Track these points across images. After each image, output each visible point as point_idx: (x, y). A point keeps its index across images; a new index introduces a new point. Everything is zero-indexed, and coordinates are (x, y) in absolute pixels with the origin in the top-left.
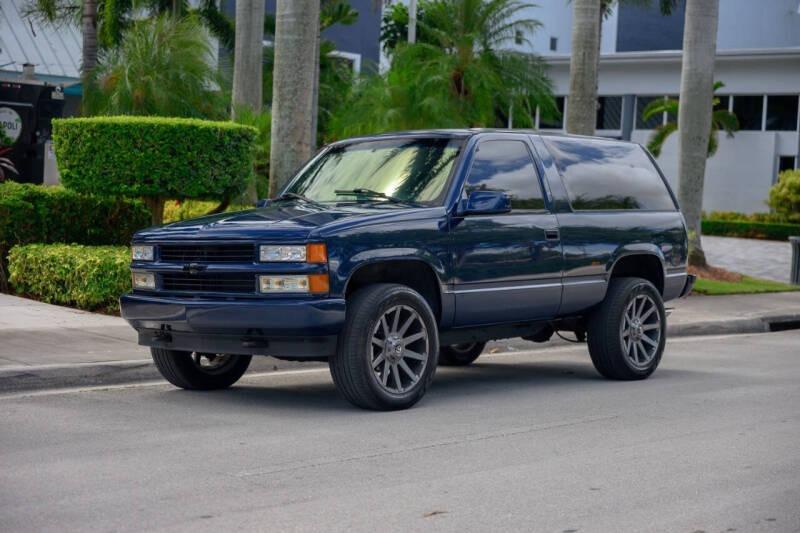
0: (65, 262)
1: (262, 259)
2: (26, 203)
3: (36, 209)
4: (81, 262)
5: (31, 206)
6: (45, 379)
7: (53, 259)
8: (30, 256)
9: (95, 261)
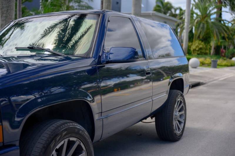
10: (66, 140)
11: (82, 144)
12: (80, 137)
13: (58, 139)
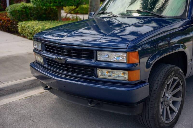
0: (32, 28)
1: (98, 59)
2: (23, 9)
3: (26, 11)
4: (36, 28)
5: (24, 10)
6: (7, 91)
7: (29, 26)
8: (23, 25)
9: (40, 28)
10: (173, 79)
11: (180, 81)
12: (180, 77)
13: (169, 78)
